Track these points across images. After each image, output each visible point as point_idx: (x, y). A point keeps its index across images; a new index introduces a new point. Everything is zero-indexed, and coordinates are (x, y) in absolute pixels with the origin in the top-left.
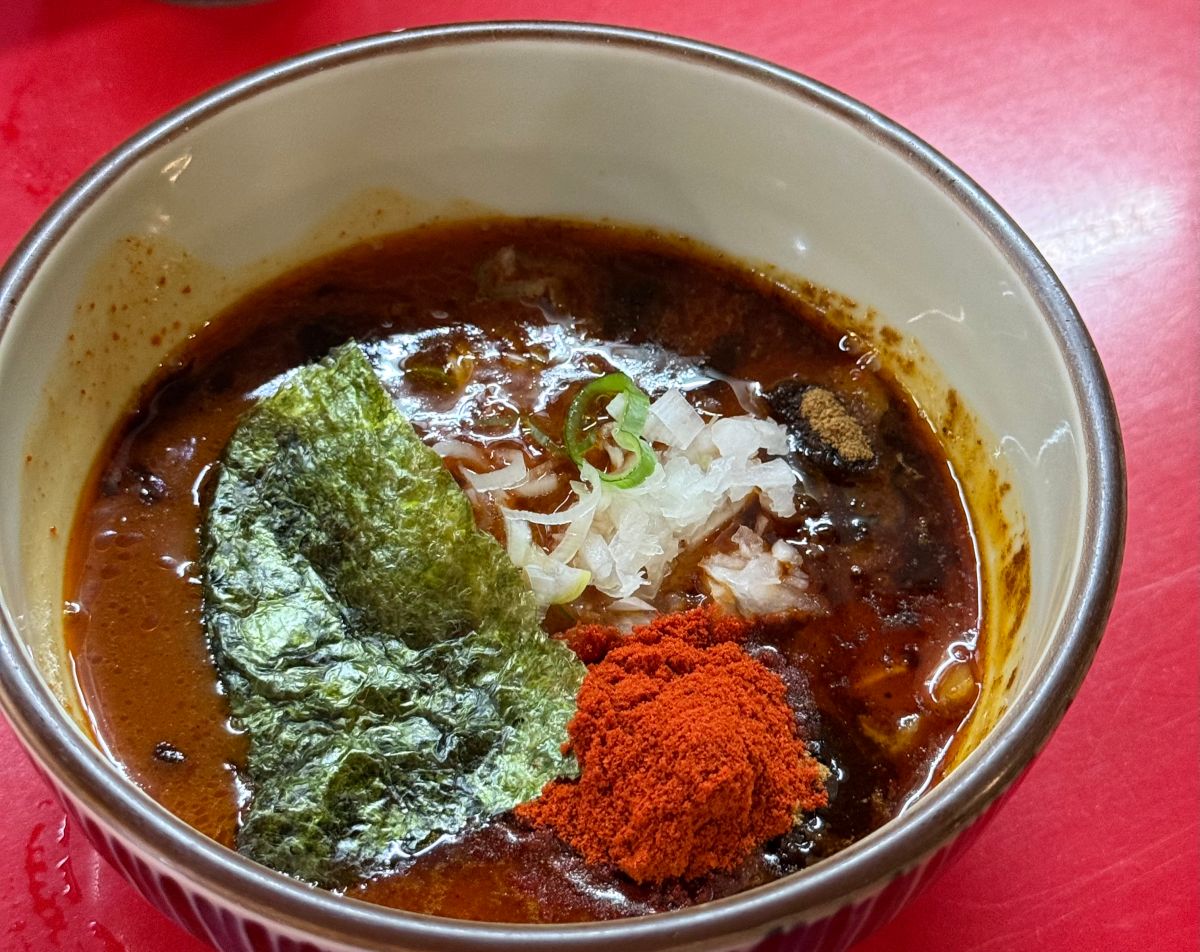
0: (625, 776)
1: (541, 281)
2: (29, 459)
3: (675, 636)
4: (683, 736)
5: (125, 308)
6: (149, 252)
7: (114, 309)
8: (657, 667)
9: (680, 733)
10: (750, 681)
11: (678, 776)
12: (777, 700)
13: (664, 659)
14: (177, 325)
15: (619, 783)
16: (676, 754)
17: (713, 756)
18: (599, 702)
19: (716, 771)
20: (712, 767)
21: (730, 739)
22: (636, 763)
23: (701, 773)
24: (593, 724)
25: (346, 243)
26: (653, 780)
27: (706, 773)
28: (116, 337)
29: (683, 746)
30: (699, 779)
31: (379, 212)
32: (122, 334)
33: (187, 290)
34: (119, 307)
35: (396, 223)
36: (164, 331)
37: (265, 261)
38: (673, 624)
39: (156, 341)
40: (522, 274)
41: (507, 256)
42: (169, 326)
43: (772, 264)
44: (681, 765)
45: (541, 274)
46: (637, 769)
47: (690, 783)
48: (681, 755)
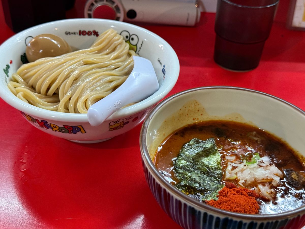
0: (223, 203)
1: (258, 138)
2: (165, 121)
3: (245, 192)
4: (235, 201)
5: (191, 111)
6: (198, 105)
7: (189, 110)
8: (239, 193)
9: (234, 200)
10: (253, 203)
11: (231, 206)
12: (256, 208)
13: (241, 192)
14: (198, 119)
15: (222, 204)
16: (232, 202)
17: (238, 206)
18: (225, 190)
19: (237, 208)
20: (237, 207)
21: (242, 205)
22: (226, 202)
23: (234, 207)
24: (223, 193)
25: (230, 120)
26: (227, 205)
27: (235, 208)
28: (188, 115)
29: (234, 202)
30: (233, 207)
31: (237, 118)
32: (189, 115)
33: (202, 114)
34: (190, 110)
35: (239, 120)
36: (196, 119)
37: (216, 117)
38: (246, 190)
39: (194, 119)
40: (255, 136)
41: (254, 133)
42: (197, 118)
43: (298, 151)
44: (232, 204)
45: (258, 137)
46: (226, 203)
47: (232, 208)
48: (233, 203)
